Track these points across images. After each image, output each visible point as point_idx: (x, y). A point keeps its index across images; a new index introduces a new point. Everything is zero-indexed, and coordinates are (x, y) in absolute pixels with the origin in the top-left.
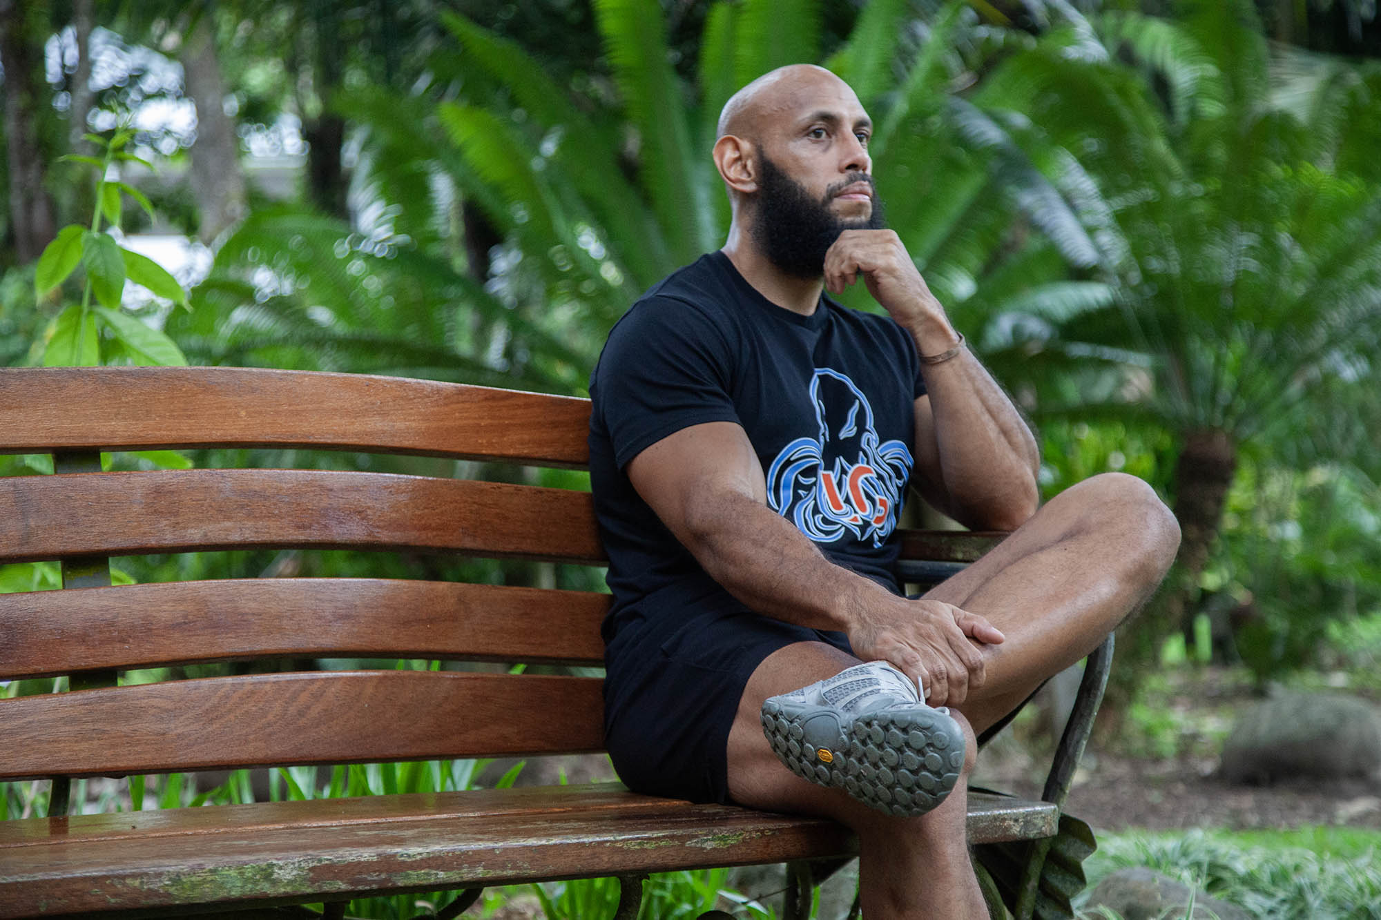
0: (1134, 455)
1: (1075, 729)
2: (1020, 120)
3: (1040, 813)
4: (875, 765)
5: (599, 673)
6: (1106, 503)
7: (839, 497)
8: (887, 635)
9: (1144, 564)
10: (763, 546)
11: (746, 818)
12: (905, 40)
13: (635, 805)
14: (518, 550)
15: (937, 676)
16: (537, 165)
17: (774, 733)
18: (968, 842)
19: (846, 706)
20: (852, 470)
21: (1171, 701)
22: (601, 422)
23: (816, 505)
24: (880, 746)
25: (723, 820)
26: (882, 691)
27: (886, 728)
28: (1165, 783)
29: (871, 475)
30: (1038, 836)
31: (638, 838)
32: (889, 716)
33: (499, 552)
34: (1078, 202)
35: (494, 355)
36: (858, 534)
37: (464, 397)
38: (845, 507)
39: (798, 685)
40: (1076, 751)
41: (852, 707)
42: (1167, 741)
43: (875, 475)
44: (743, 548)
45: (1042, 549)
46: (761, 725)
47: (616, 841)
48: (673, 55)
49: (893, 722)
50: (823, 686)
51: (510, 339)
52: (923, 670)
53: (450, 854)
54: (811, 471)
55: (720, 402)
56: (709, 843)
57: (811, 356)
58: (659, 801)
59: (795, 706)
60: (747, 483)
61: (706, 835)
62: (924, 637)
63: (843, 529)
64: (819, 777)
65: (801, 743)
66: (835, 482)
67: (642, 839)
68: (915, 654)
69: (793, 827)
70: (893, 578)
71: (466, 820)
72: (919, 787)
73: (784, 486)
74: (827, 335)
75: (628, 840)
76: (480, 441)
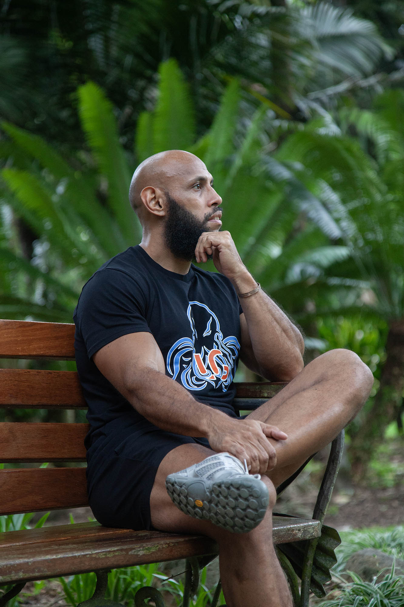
0: (368, 331)
1: (327, 481)
2: (298, 166)
3: (311, 525)
4: (224, 507)
5: (85, 465)
6: (335, 365)
7: (204, 366)
8: (228, 438)
9: (356, 395)
10: (163, 395)
11: (160, 537)
12: (239, 127)
13: (104, 533)
14: (40, 404)
15: (253, 459)
16: (55, 199)
17: (172, 493)
18: (274, 544)
19: (208, 477)
20: (210, 352)
21: (391, 458)
22: (80, 335)
23: (192, 372)
24: (226, 497)
25: (148, 539)
26: (226, 469)
27: (228, 488)
28: (388, 501)
29: (220, 354)
30: (311, 538)
31: (104, 552)
32: (230, 482)
33: (30, 405)
34: (330, 206)
35: (37, 297)
36: (214, 385)
37: (9, 326)
38: (207, 371)
39: (183, 467)
40: (328, 492)
41: (211, 478)
42: (389, 479)
43: (222, 354)
44: (154, 396)
45: (304, 390)
46: (166, 489)
47: (92, 554)
48: (123, 140)
49: (231, 485)
50: (196, 467)
51: (45, 288)
52: (246, 456)
53: (5, 567)
54: (189, 354)
55: (140, 322)
56: (141, 552)
57: (187, 295)
58: (116, 531)
59: (182, 479)
60: (154, 363)
61: (139, 548)
62: (246, 438)
63: (207, 383)
64: (197, 515)
65: (186, 497)
66: (201, 359)
67: (106, 552)
68: (242, 448)
69: (184, 541)
70: (233, 408)
71: (15, 547)
72: (247, 517)
73: (175, 363)
74: (195, 284)
75: (99, 553)
76: (18, 349)
